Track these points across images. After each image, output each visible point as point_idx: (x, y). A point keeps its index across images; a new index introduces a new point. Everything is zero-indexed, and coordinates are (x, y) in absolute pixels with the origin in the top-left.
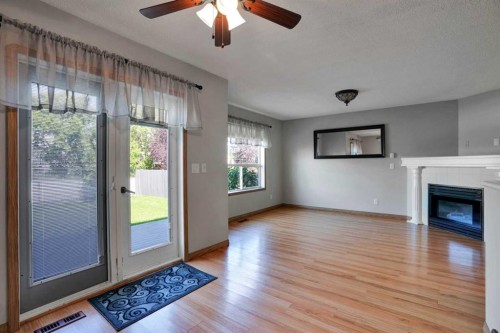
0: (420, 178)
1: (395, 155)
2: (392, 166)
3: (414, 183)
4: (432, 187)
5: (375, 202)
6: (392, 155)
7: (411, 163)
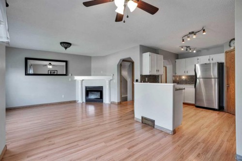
0: (82, 84)
1: (72, 75)
2: (70, 79)
3: (80, 86)
4: (86, 88)
5: (63, 96)
6: (70, 75)
7: (78, 78)
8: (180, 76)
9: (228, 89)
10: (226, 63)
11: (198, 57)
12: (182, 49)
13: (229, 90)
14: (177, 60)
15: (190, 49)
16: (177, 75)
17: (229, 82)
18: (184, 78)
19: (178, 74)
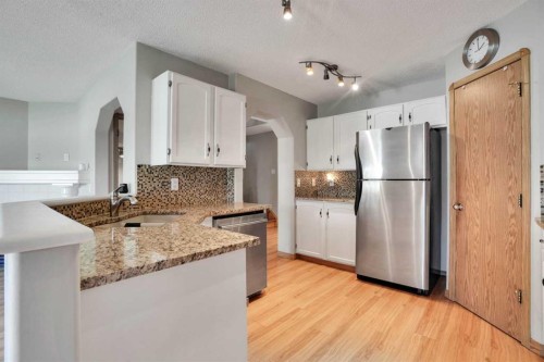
8: (321, 174)
9: (458, 219)
10: (454, 124)
11: (371, 112)
12: (310, 72)
13: (463, 222)
14: (310, 123)
15: (341, 78)
16: (309, 168)
17: (464, 195)
18: (331, 178)
19: (313, 166)
